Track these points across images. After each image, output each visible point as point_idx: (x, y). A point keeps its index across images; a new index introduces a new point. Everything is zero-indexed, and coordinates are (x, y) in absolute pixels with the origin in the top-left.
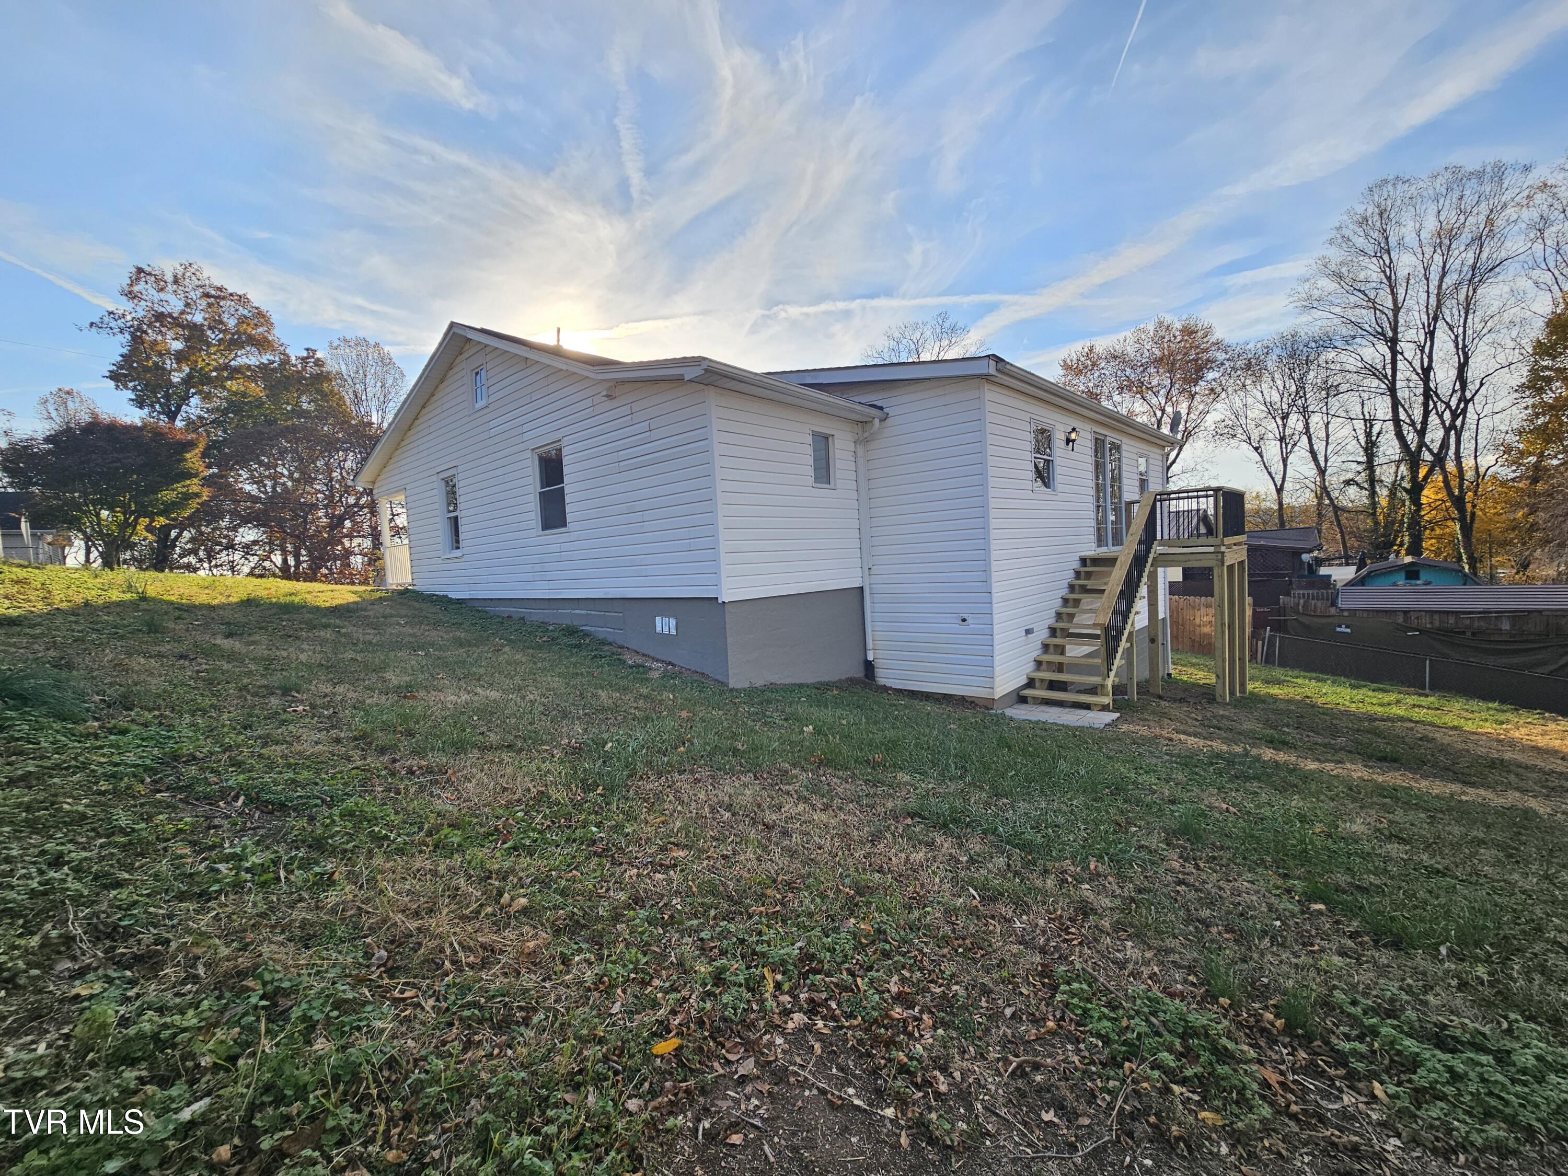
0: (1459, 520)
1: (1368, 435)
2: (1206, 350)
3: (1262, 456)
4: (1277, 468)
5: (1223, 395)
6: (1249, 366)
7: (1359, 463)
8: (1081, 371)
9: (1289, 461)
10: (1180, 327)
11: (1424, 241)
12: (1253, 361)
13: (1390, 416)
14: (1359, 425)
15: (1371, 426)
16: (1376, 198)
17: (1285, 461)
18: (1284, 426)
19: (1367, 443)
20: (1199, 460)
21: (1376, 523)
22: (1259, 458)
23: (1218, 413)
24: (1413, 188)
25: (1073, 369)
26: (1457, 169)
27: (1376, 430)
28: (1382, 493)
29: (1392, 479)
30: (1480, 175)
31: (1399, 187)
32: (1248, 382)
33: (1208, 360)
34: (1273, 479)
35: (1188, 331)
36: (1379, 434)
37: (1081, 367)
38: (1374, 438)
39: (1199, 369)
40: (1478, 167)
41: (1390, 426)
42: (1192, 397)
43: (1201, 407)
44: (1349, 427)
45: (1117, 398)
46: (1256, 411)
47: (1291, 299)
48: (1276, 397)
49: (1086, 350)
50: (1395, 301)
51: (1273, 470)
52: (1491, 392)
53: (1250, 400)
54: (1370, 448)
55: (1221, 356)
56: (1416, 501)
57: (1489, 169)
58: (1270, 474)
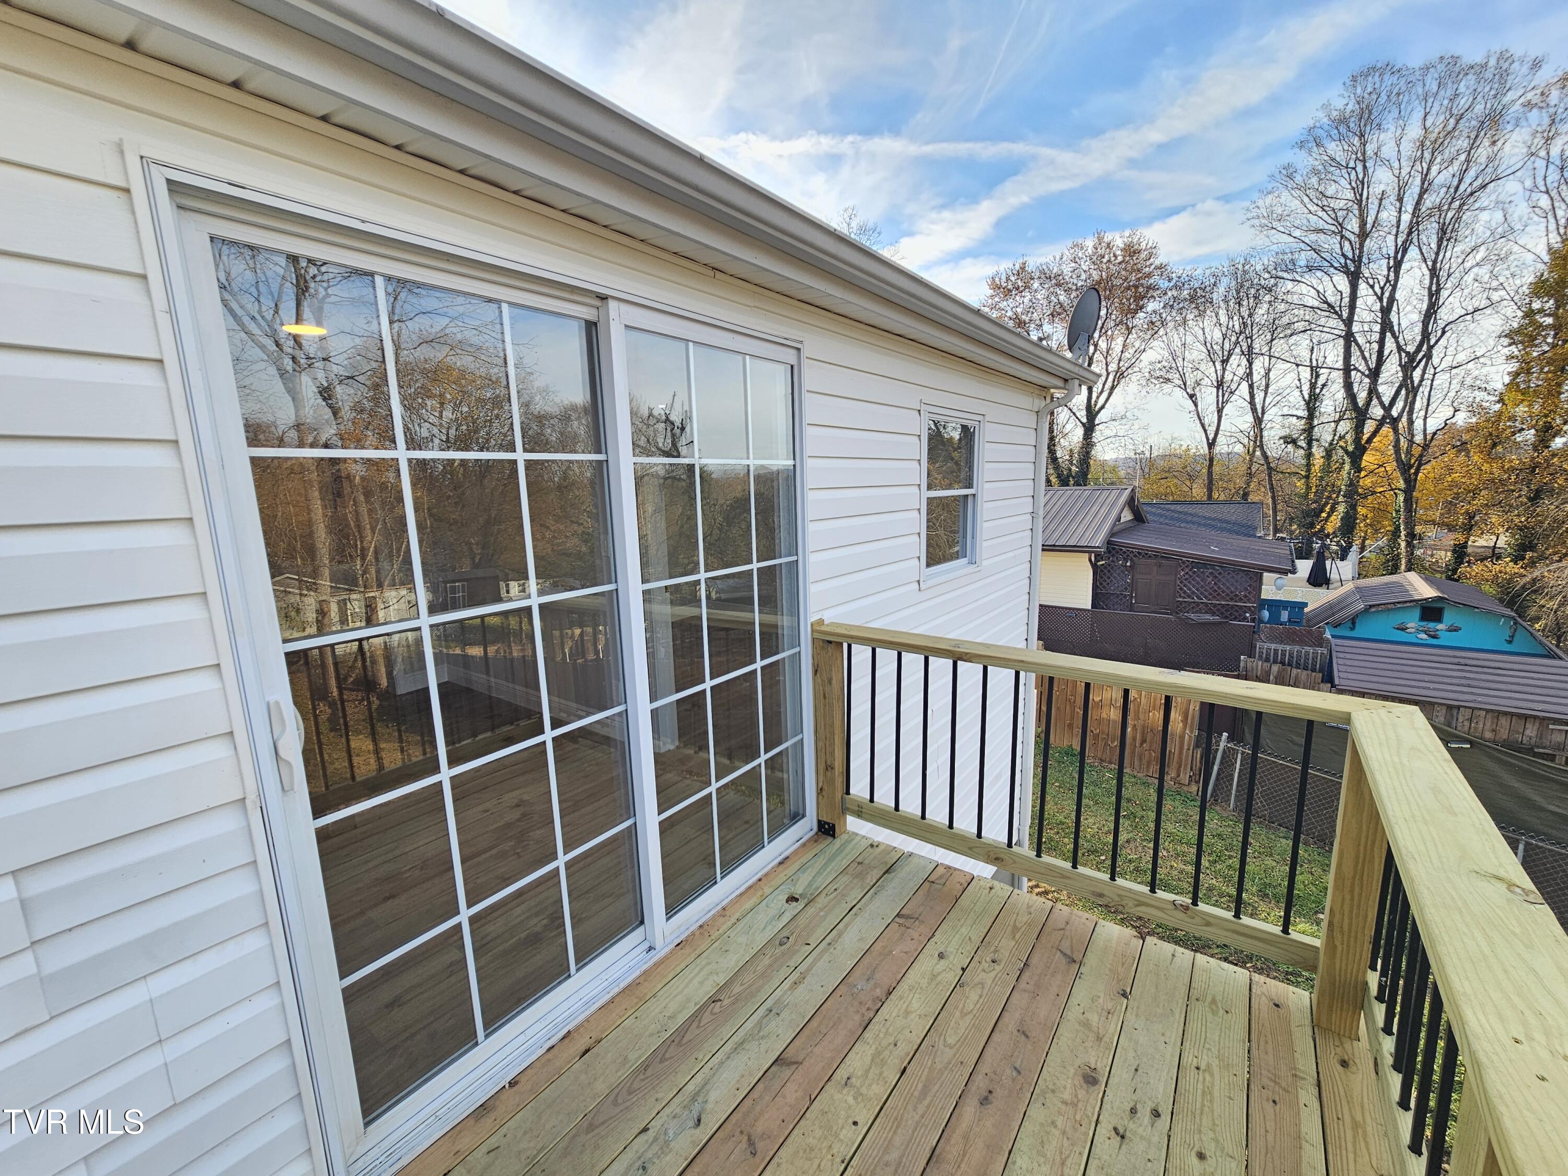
0: (1405, 491)
1: (1313, 386)
2: (1149, 275)
3: (1196, 405)
4: (1211, 418)
5: (1161, 332)
6: (1193, 299)
7: (1298, 417)
8: (1010, 291)
9: (1225, 411)
10: (1122, 246)
11: (1403, 153)
12: (1200, 292)
13: (1340, 364)
14: (1306, 374)
15: (1318, 376)
16: (1359, 91)
17: (1220, 411)
18: (1224, 370)
19: (1310, 396)
20: (1129, 406)
21: (1308, 488)
22: (1192, 408)
23: (1155, 353)
24: (1403, 81)
25: (1003, 289)
26: (1455, 59)
27: (1321, 381)
28: (1318, 452)
29: (1329, 438)
30: (1479, 69)
31: (1386, 77)
32: (1190, 317)
33: (1149, 288)
34: (1205, 431)
35: (1131, 251)
36: (1324, 385)
37: (1010, 287)
38: (1318, 391)
39: (1139, 298)
40: (1479, 59)
41: (1338, 377)
42: (1129, 330)
43: (1137, 344)
44: (1293, 375)
45: (1047, 328)
46: (1197, 353)
47: (1249, 215)
48: (1217, 335)
49: (1017, 267)
50: (1363, 224)
51: (1206, 422)
52: (1453, 341)
53: (1189, 339)
54: (1312, 402)
55: (1164, 284)
56: (1357, 466)
57: (1492, 62)
58: (1203, 426)
